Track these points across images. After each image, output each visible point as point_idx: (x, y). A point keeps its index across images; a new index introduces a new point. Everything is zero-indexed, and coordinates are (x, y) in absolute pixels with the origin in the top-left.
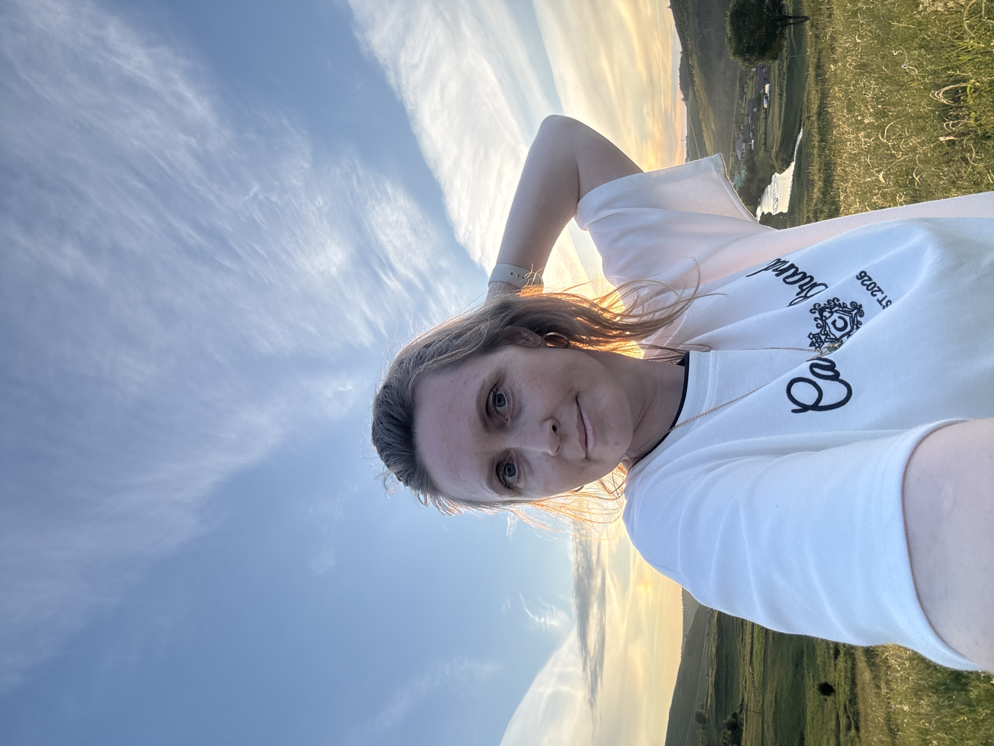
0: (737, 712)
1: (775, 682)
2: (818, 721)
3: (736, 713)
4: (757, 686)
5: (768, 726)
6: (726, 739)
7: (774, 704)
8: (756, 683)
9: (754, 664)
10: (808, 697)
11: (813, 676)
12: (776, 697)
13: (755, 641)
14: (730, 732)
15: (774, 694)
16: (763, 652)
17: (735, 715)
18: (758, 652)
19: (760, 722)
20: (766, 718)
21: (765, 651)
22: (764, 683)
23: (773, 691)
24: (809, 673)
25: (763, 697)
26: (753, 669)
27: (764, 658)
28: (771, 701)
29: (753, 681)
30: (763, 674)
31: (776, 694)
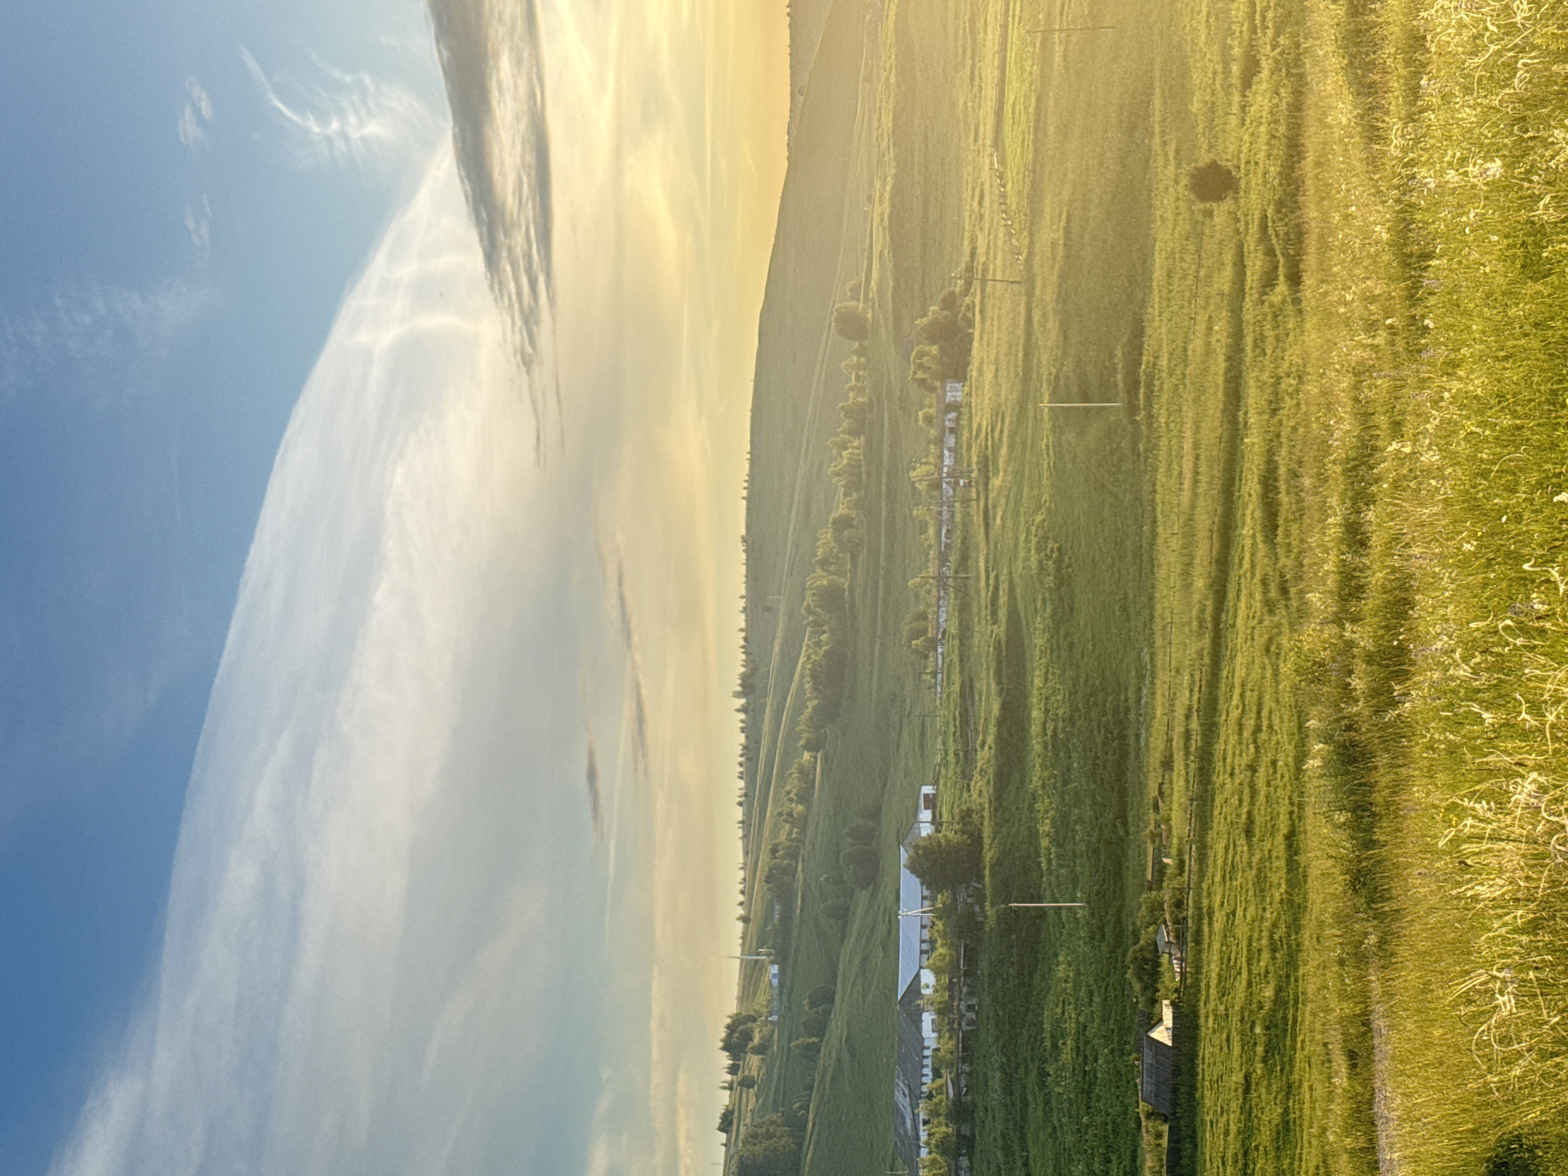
0: (958, 290)
1: (1067, 186)
2: (1184, 277)
3: (952, 294)
4: (1014, 206)
5: (1044, 315)
6: (926, 369)
7: (1061, 252)
8: (1012, 200)
9: (1008, 141)
10: (1159, 213)
11: (1177, 151)
12: (1067, 231)
13: (1012, 74)
14: (934, 350)
15: (1063, 223)
16: (1033, 101)
17: (950, 302)
18: (1020, 107)
19: (1022, 308)
20: (1038, 292)
21: (1039, 100)
22: (1034, 198)
23: (1060, 215)
24: (1165, 143)
25: (1031, 235)
26: (1002, 161)
27: (1037, 121)
28: (1054, 244)
29: (1004, 195)
30: (1034, 171)
31: (1069, 221)
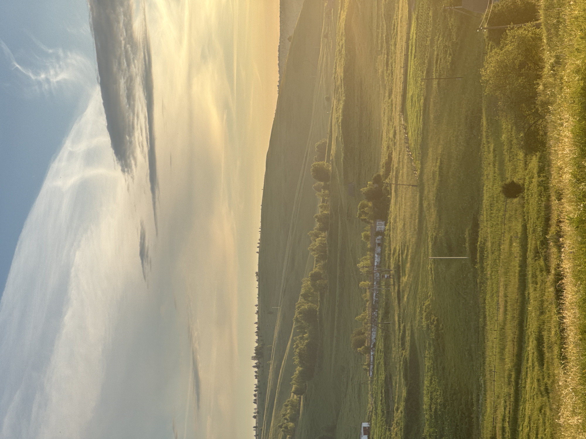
0: (381, 173)
1: (440, 146)
2: (499, 210)
3: (379, 176)
4: (412, 145)
5: (429, 204)
6: (366, 214)
7: (437, 178)
8: (412, 142)
9: (409, 113)
10: (485, 173)
11: (494, 150)
12: (441, 168)
13: (411, 80)
14: (370, 204)
15: (438, 164)
16: (422, 101)
17: (378, 180)
18: (415, 99)
19: (418, 197)
20: (426, 192)
21: (425, 100)
22: (423, 147)
23: (437, 159)
24: (488, 142)
25: (422, 163)
26: (406, 120)
27: (424, 110)
28: (434, 173)
29: (407, 139)
30: (423, 133)
31: (441, 163)
